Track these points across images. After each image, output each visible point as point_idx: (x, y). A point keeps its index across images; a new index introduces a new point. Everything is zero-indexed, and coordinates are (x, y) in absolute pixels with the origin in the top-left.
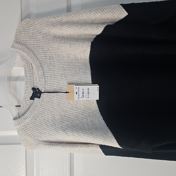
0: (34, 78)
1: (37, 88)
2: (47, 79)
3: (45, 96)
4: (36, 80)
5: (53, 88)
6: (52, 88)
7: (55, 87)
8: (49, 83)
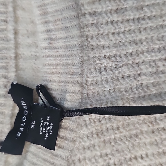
0: (22, 29)
1: (34, 88)
2: (92, 31)
3: (85, 131)
4: (30, 41)
5: (135, 84)
6: (123, 85)
7: (144, 80)
8: (104, 52)
